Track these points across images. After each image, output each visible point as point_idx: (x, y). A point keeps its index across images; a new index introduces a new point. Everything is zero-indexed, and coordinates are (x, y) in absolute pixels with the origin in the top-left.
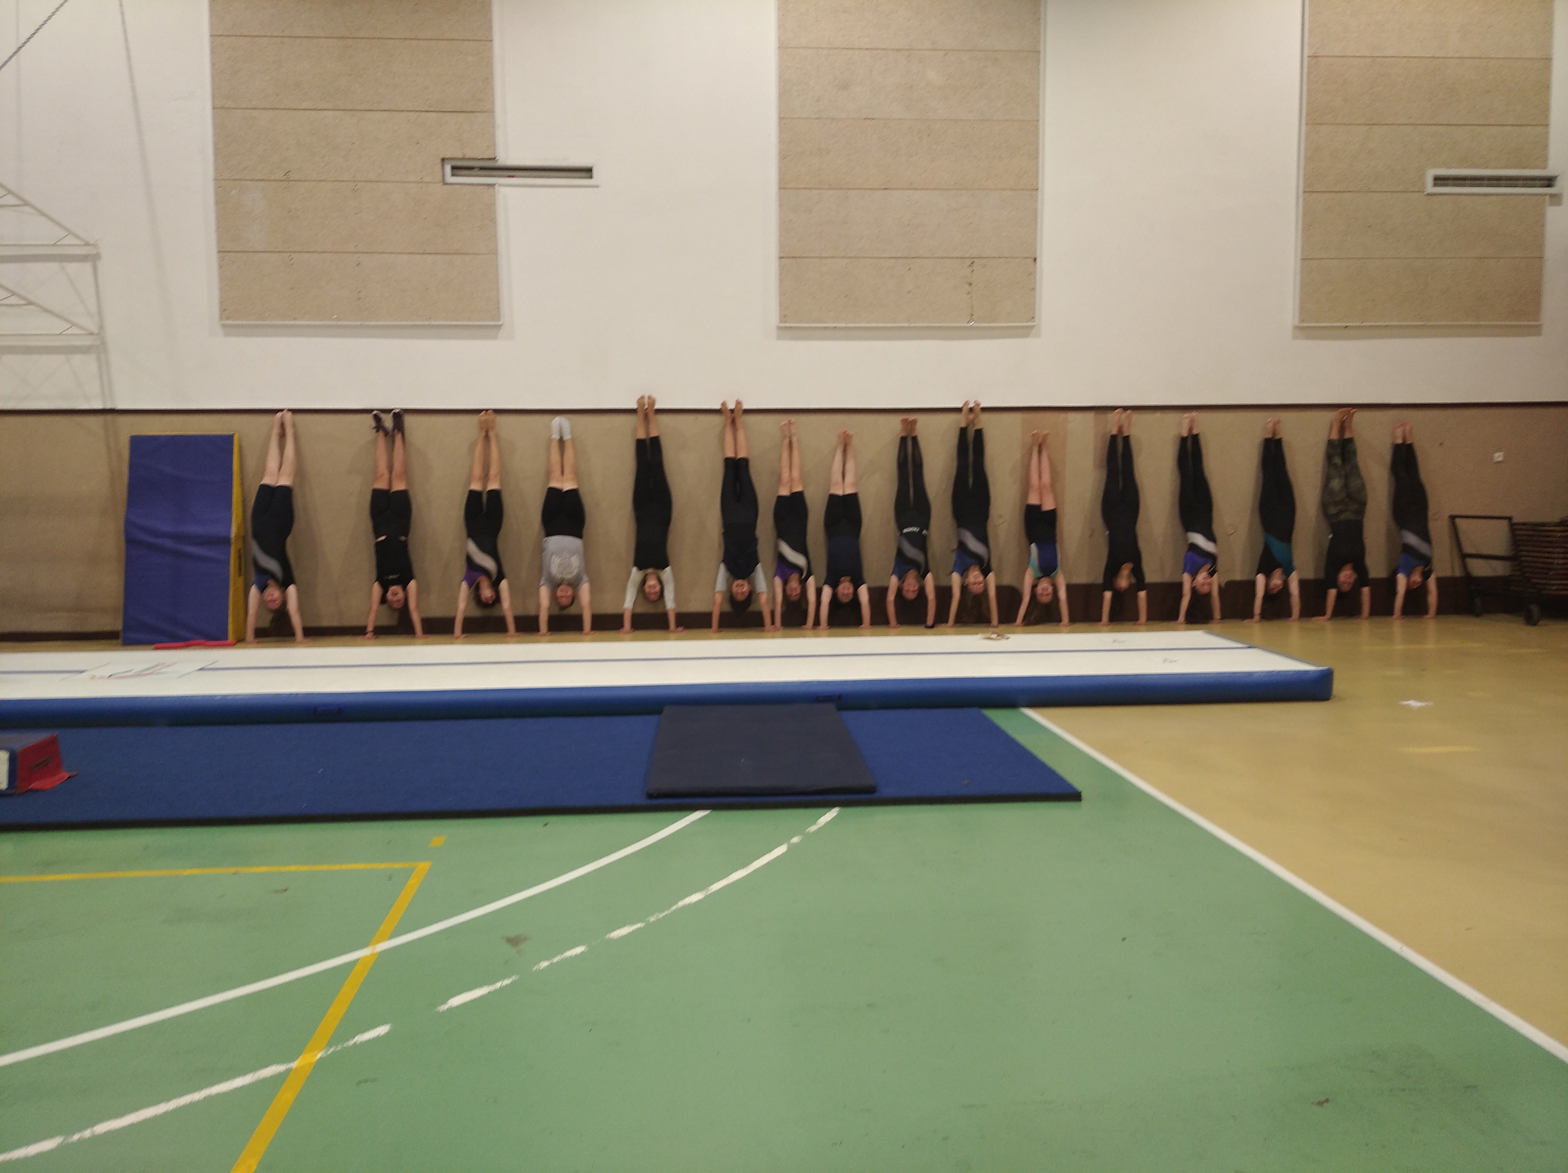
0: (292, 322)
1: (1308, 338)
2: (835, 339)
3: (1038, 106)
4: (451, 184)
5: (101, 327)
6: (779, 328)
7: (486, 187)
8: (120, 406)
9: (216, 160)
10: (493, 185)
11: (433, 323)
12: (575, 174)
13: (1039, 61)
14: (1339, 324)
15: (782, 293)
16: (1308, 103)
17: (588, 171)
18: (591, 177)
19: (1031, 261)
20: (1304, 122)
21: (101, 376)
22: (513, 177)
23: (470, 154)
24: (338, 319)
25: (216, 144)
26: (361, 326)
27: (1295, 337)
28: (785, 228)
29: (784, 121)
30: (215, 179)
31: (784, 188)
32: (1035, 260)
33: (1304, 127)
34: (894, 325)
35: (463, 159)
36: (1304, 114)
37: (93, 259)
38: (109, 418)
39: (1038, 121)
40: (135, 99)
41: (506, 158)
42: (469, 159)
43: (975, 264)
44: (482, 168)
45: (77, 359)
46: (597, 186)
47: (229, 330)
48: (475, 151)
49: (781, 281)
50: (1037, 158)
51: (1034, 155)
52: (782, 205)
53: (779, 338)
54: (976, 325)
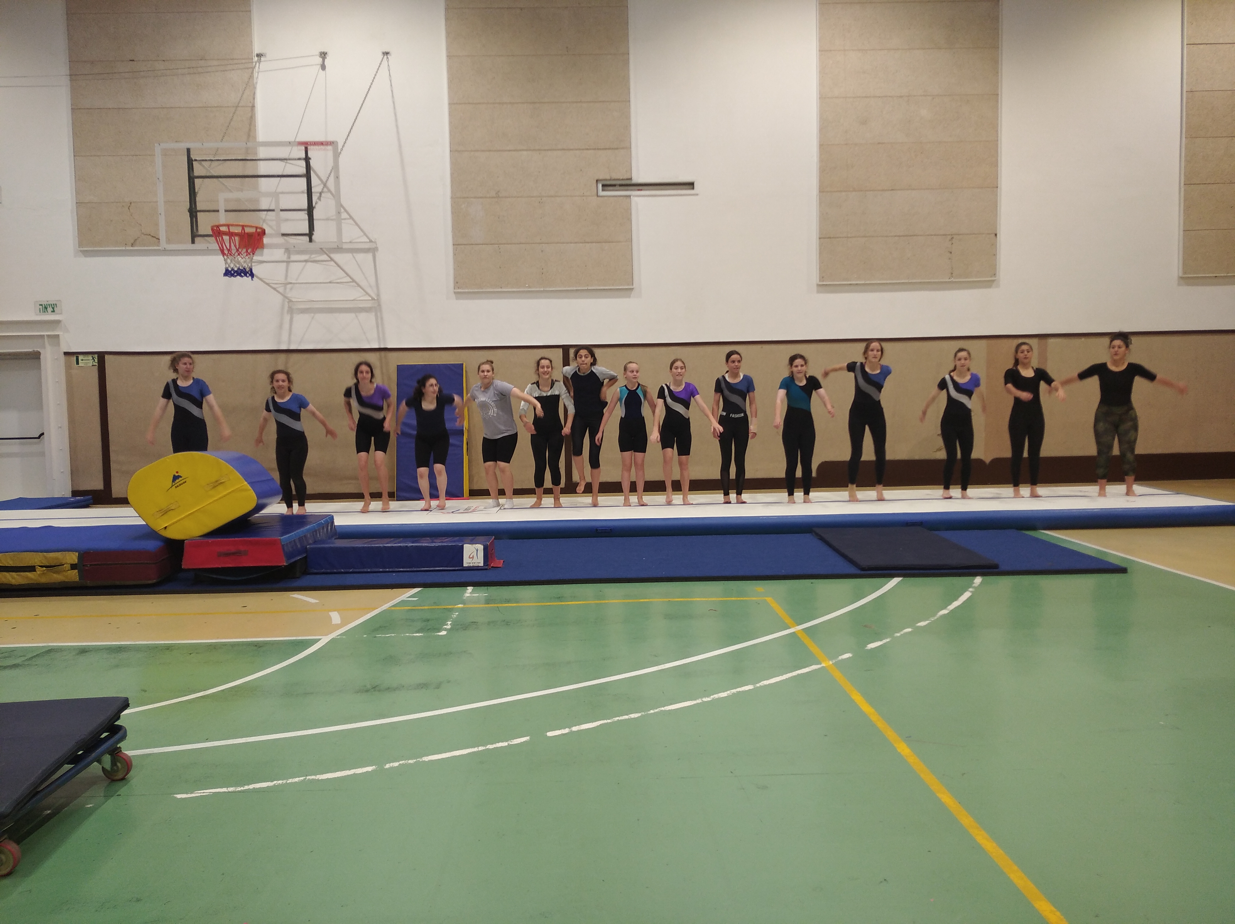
0: (500, 290)
1: (1188, 285)
2: (856, 291)
3: (997, 131)
4: (602, 196)
5: (378, 295)
6: (818, 285)
7: (625, 198)
8: (389, 346)
9: (452, 186)
10: (630, 196)
11: (589, 288)
12: (682, 187)
13: (997, 102)
14: (1211, 275)
15: (821, 262)
16: (1186, 123)
17: (691, 185)
18: (693, 188)
19: (994, 235)
20: (1184, 136)
21: (378, 327)
22: (641, 190)
23: (615, 176)
24: (529, 287)
25: (452, 175)
26: (544, 291)
27: (1179, 285)
28: (823, 218)
29: (824, 147)
30: (452, 198)
31: (823, 192)
32: (996, 235)
33: (1184, 139)
34: (898, 282)
35: (610, 180)
36: (1184, 130)
37: (373, 251)
38: (383, 353)
39: (998, 141)
40: (400, 146)
41: (638, 177)
42: (614, 180)
43: (953, 240)
44: (621, 185)
45: (362, 316)
46: (697, 195)
47: (459, 295)
48: (619, 174)
49: (821, 253)
50: (997, 166)
51: (995, 164)
52: (821, 202)
53: (818, 292)
54: (954, 280)
